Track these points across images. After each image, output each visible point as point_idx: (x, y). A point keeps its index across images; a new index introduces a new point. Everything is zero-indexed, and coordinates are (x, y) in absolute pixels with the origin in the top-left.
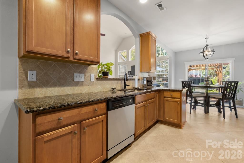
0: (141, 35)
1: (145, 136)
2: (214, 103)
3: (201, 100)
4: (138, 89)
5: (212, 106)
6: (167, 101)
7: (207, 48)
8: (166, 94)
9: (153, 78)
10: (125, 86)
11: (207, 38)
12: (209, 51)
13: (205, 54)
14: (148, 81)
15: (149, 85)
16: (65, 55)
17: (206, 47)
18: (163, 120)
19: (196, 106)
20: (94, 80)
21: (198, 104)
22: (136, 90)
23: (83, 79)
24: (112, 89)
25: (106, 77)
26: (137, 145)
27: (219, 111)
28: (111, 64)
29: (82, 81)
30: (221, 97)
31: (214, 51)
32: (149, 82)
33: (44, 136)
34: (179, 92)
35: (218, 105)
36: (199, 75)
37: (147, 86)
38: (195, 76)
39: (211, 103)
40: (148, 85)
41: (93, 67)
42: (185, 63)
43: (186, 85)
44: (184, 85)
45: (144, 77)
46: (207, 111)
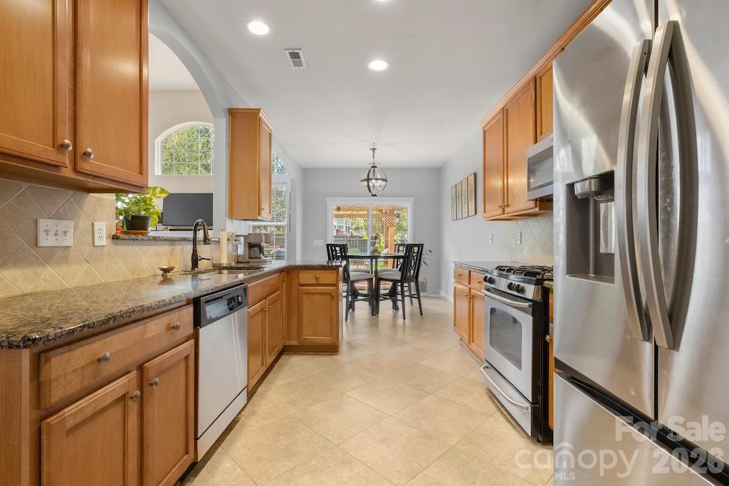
0: (232, 113)
1: (265, 391)
2: (387, 291)
3: (363, 286)
4: (230, 269)
5: (385, 299)
6: (308, 293)
7: (374, 170)
8: (305, 277)
9: (264, 237)
10: (195, 260)
11: (374, 149)
12: (377, 179)
13: (371, 184)
14: (251, 246)
15: (252, 256)
16: (51, 156)
17: (372, 169)
18: (297, 344)
19: (356, 302)
20: (104, 242)
21: (359, 298)
22: (225, 271)
23: (69, 241)
24: (162, 269)
25: (142, 234)
26: (253, 413)
27: (395, 307)
28: (158, 190)
29: (66, 247)
30: (399, 278)
31: (386, 180)
32: (254, 246)
33: (64, 414)
34: (335, 269)
35: (392, 294)
36: (344, 230)
37: (248, 260)
38: (337, 231)
39: (382, 292)
40: (250, 258)
41: (101, 199)
42: (326, 198)
43: (336, 253)
44: (332, 254)
45: (239, 234)
46: (375, 311)
